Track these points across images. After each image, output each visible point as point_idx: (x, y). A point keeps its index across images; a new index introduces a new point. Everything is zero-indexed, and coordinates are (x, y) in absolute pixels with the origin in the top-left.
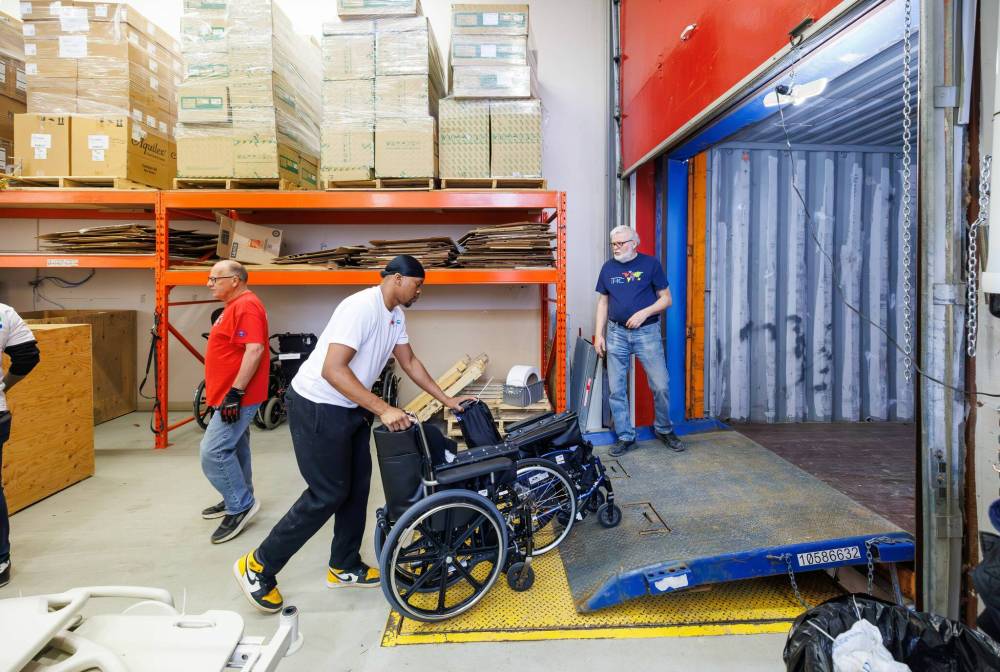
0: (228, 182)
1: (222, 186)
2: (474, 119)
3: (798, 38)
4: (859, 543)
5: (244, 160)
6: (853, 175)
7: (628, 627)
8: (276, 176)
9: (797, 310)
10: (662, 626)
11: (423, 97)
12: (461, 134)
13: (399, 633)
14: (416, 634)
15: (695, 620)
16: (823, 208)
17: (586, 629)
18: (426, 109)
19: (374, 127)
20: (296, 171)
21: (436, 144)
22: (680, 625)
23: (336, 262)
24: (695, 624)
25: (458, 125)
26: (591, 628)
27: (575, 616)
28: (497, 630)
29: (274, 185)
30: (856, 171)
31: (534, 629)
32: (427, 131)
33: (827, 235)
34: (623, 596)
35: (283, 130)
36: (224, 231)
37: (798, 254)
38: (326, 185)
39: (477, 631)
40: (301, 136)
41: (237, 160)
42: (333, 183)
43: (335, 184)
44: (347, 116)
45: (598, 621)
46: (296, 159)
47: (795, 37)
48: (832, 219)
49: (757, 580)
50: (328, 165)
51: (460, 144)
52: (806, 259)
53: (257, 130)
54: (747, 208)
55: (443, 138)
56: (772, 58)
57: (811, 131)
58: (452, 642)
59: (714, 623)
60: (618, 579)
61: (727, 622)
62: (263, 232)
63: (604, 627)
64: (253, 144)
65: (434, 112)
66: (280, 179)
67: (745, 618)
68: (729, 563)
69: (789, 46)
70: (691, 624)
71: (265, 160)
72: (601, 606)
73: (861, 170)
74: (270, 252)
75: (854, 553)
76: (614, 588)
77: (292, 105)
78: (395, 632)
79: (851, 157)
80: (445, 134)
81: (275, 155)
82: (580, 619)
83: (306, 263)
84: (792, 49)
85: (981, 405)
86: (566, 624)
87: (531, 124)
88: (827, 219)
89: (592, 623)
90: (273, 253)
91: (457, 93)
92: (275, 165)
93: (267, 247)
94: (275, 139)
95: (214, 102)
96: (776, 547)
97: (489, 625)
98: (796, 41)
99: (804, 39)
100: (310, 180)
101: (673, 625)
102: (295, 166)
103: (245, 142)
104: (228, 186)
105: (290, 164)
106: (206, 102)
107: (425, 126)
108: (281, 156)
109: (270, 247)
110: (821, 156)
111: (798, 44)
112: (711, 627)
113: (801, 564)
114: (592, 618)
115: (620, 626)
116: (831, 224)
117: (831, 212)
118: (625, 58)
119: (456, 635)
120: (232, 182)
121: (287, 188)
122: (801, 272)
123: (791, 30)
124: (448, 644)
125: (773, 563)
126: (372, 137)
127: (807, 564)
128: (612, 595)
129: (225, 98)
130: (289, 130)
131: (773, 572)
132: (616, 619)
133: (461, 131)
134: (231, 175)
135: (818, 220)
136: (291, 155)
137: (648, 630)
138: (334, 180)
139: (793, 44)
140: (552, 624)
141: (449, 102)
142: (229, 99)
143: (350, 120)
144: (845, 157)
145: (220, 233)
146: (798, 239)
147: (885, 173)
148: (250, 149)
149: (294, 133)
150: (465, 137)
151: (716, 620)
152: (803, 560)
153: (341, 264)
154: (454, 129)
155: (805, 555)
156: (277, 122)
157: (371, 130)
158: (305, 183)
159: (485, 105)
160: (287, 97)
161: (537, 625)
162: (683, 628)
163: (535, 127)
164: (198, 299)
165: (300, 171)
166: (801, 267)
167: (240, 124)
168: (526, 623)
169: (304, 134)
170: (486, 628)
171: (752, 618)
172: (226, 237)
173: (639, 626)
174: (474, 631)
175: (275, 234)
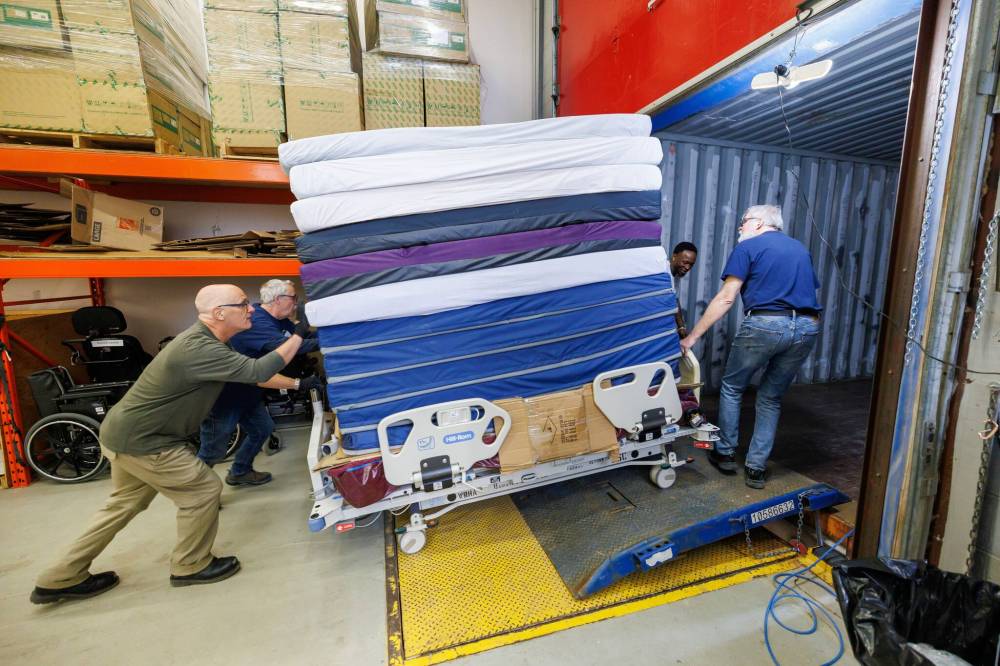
0: (76, 138)
1: (68, 143)
2: (405, 82)
3: (807, 12)
4: (793, 497)
5: (97, 108)
6: (753, 172)
7: (622, 603)
8: (150, 133)
9: (704, 296)
10: (650, 596)
11: (343, 46)
12: (391, 99)
13: (404, 659)
14: (422, 655)
15: (676, 585)
16: (730, 203)
17: (586, 613)
18: (347, 61)
19: (282, 79)
20: (175, 131)
21: (362, 109)
22: (665, 591)
23: (243, 248)
24: (676, 589)
25: (386, 88)
26: (592, 611)
27: (573, 603)
28: (505, 633)
29: (148, 147)
30: (756, 168)
31: (539, 624)
32: (351, 91)
33: (731, 228)
34: (616, 576)
35: (152, 71)
36: (78, 206)
37: (708, 245)
38: (223, 151)
39: (485, 638)
40: (176, 83)
41: (86, 107)
42: (231, 148)
43: (234, 151)
44: (242, 61)
45: (595, 603)
46: (174, 115)
47: (803, 11)
48: (735, 213)
49: (722, 541)
50: (223, 124)
51: (390, 111)
52: (713, 249)
53: (115, 67)
54: (671, 200)
55: (370, 102)
56: (769, 34)
57: (731, 127)
58: (464, 656)
59: (691, 584)
60: (611, 562)
61: (701, 581)
62: (138, 209)
63: (602, 608)
64: (109, 85)
65: (357, 66)
66: (155, 138)
67: (713, 575)
68: (700, 531)
69: (793, 21)
70: (673, 590)
71: (131, 110)
72: (597, 589)
73: (759, 168)
74: (149, 235)
75: (789, 506)
76: (608, 571)
77: (160, 37)
78: (400, 658)
79: (754, 155)
80: (371, 97)
81: (145, 104)
82: (578, 604)
83: (205, 249)
84: (797, 25)
85: (969, 381)
86: (568, 612)
87: (470, 95)
88: (732, 214)
89: (591, 606)
90: (155, 236)
91: (385, 47)
92: (147, 119)
93: (143, 228)
94: (142, 82)
95: (36, 16)
96: (735, 510)
97: (495, 628)
98: (803, 16)
99: (814, 13)
100: (194, 144)
101: (659, 593)
102: (174, 123)
103: (95, 82)
104: (76, 144)
105: (166, 118)
106: (22, 14)
107: (348, 85)
108: (153, 107)
109: (149, 228)
110: (731, 152)
111: (806, 19)
112: (689, 588)
113: (754, 522)
114: (590, 602)
115: (616, 604)
116: (735, 217)
117: (735, 207)
118: (564, 29)
119: (465, 647)
120: (82, 138)
121: (166, 151)
122: (709, 261)
123: (798, 4)
124: (462, 659)
125: (733, 525)
126: (280, 91)
127: (757, 521)
128: (606, 578)
129: (55, 13)
130: (161, 72)
131: (733, 532)
132: (611, 598)
133: (389, 94)
134: (79, 127)
135: (725, 213)
136: (166, 107)
137: (640, 602)
138: (232, 145)
139: (798, 19)
140: (555, 615)
141: (376, 57)
142: (61, 16)
143: (249, 67)
144: (749, 155)
145: (72, 209)
146: (709, 231)
147: (777, 170)
148: (104, 92)
149: (168, 77)
150: (395, 103)
151: (691, 581)
152: (755, 518)
153: (251, 251)
154: (381, 92)
155: (756, 514)
156: (142, 57)
157: (279, 83)
158: (188, 147)
159: (417, 66)
160: (152, 24)
161: (541, 619)
162: (668, 594)
163: (474, 98)
164: (43, 296)
165: (180, 130)
166: (710, 258)
167: (83, 56)
168: (530, 619)
169: (180, 81)
170: (493, 632)
171: (718, 573)
172: (83, 214)
173: (631, 600)
174: (482, 638)
175: (155, 212)
